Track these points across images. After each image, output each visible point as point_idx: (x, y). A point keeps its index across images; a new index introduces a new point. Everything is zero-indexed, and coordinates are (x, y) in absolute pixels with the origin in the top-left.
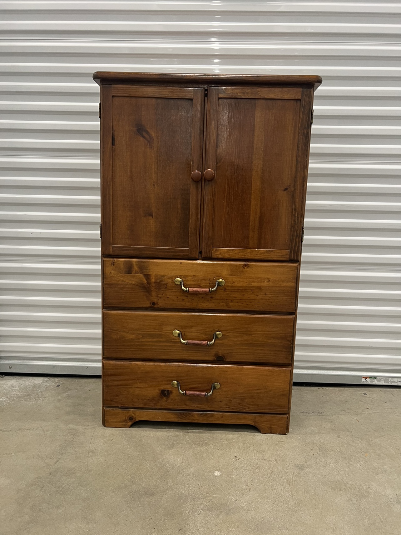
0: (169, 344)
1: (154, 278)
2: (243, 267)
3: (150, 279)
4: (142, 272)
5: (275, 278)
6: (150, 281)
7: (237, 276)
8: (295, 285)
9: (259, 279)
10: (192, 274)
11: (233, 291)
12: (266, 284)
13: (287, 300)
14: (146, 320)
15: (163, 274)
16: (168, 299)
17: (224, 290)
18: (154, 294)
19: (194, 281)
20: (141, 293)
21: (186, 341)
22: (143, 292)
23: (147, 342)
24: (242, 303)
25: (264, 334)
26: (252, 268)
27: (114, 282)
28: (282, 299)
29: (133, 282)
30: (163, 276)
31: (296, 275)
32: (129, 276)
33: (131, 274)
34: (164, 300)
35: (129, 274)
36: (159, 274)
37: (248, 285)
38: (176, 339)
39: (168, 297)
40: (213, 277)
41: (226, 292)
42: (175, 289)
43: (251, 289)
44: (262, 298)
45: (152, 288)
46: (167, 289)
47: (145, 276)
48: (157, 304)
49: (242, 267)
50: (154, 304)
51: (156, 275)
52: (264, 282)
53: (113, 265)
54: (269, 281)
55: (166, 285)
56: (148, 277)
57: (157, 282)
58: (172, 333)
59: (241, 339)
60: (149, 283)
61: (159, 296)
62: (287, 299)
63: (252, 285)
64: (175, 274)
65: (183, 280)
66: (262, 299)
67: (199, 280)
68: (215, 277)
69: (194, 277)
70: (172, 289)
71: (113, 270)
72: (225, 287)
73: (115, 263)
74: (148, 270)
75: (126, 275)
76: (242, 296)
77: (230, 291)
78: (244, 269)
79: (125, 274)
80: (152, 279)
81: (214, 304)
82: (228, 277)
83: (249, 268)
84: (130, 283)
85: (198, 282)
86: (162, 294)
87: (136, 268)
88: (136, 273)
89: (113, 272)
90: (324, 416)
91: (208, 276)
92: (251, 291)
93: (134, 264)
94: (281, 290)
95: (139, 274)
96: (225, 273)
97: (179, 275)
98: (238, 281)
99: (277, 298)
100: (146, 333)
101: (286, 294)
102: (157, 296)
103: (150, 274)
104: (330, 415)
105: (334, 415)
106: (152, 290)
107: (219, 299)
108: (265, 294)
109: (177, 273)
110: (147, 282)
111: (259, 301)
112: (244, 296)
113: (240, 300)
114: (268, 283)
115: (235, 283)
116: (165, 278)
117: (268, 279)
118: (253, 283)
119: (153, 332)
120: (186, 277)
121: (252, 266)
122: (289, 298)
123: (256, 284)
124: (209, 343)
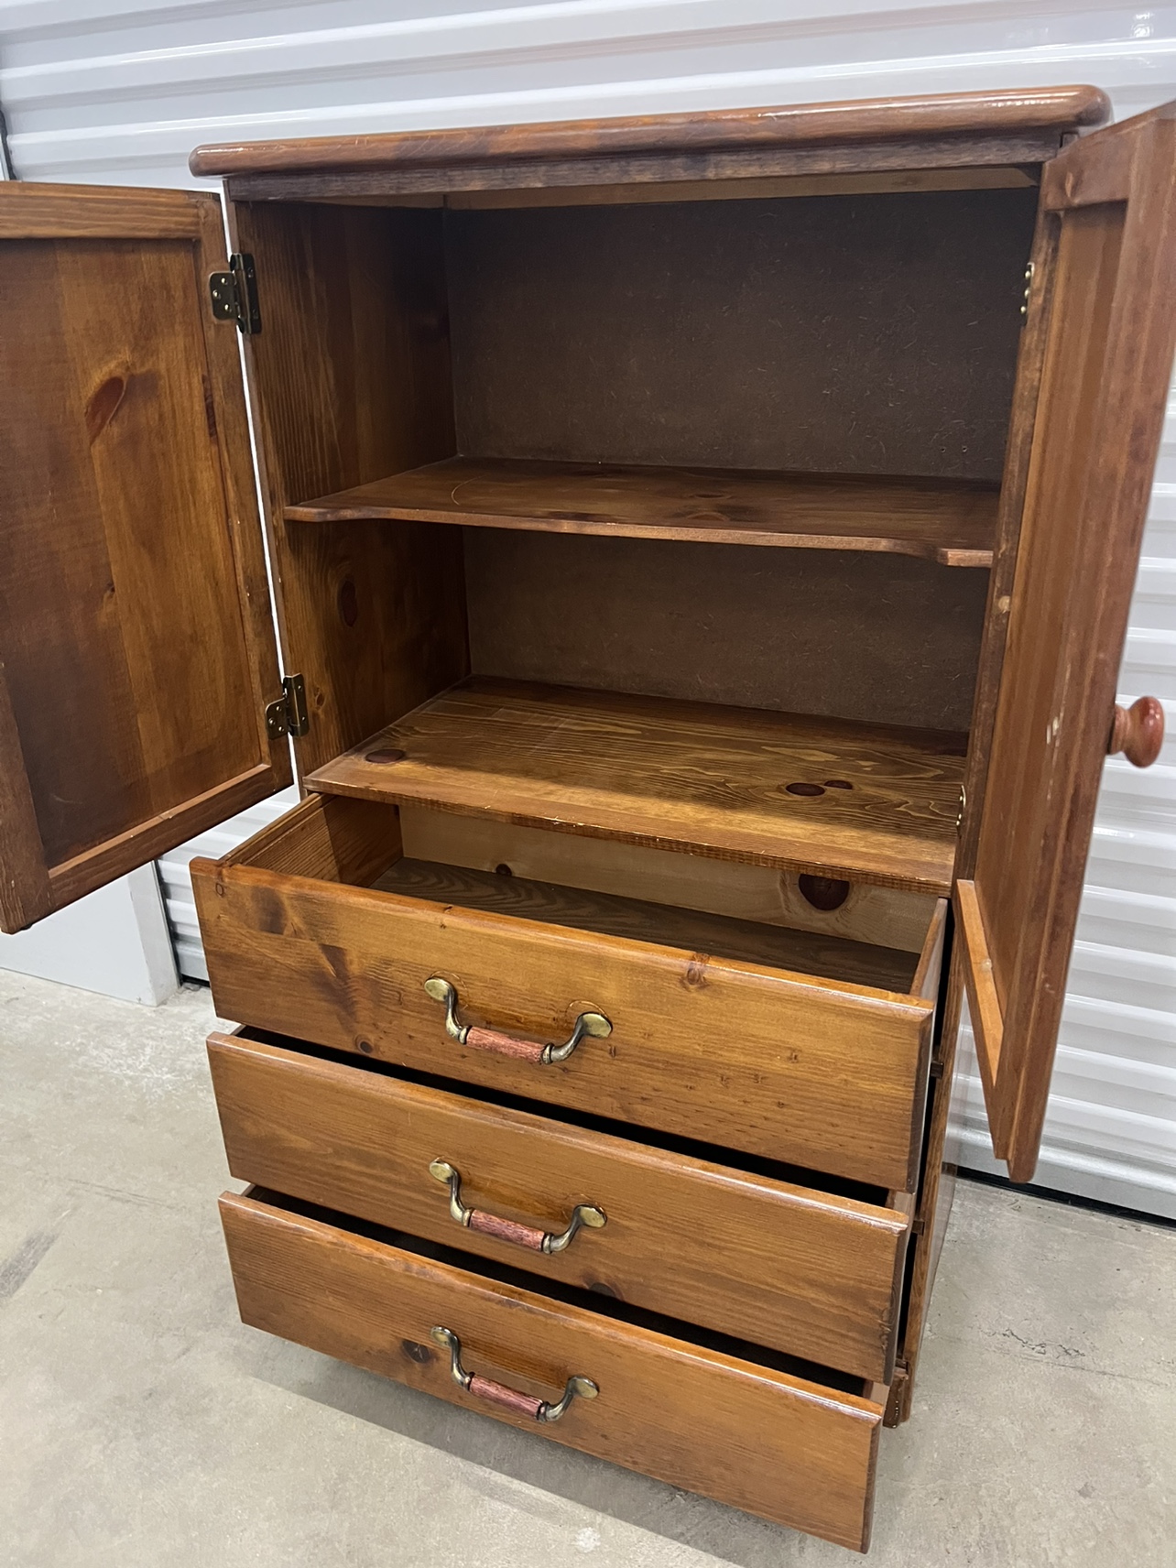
0: (421, 1198)
1: (356, 960)
2: (681, 982)
3: (344, 965)
4: (315, 936)
5: (819, 1053)
6: (346, 970)
7: (661, 1014)
8: (911, 1096)
9: (749, 1041)
10: (488, 975)
11: (648, 1066)
12: (779, 1065)
13: (874, 1145)
14: (340, 1104)
15: (383, 953)
16: (413, 1041)
17: (611, 1053)
18: (363, 1014)
19: (495, 997)
20: (323, 1004)
21: (467, 1214)
22: (326, 1000)
23: (345, 1169)
24: (685, 1117)
25: (771, 1259)
26: (721, 993)
27: (233, 950)
28: (853, 1137)
29: (289, 962)
30: (388, 962)
31: (915, 1062)
32: (275, 940)
33: (282, 934)
34: (399, 1042)
35: (273, 932)
36: (372, 951)
37: (705, 1057)
38: (442, 1190)
39: (410, 1037)
40: (566, 999)
41: (619, 1063)
42: (431, 1015)
43: (720, 1071)
44: (765, 1114)
45: (353, 994)
46: (403, 1008)
47: (326, 948)
48: (377, 1048)
49: (679, 985)
50: (365, 1046)
51: (363, 956)
52: (772, 1057)
53: (222, 895)
54: (796, 1057)
55: (400, 995)
56: (335, 954)
57: (367, 979)
58: (427, 1167)
59: (677, 1252)
60: (342, 975)
61: (382, 1025)
62: (873, 1140)
63: (720, 1059)
64: (423, 963)
65: (458, 988)
66: (766, 1119)
67: (516, 1000)
68: (573, 1001)
69: (496, 984)
70: (423, 1014)
71: (225, 911)
72: (614, 1044)
73: (225, 890)
74: (333, 932)
75: (265, 934)
76: (684, 1090)
77: (634, 1062)
78: (683, 991)
79: (262, 930)
80: (351, 963)
81: (574, 1094)
82: (621, 1008)
83: (706, 991)
84: (281, 964)
85: (511, 1005)
86: (391, 1023)
87: (294, 919)
88: (297, 934)
89: (225, 918)
90: (1079, 1371)
91: (547, 992)
92: (719, 1079)
93: (286, 902)
94: (844, 1102)
95: (305, 939)
96: (610, 993)
97: (440, 969)
98: (663, 1033)
99: (831, 1129)
100: (344, 1143)
101: (868, 1120)
102: (374, 1025)
103: (341, 946)
104: (1105, 1373)
105: (1119, 1379)
106: (355, 999)
107: (592, 1083)
108: (781, 1105)
109: (434, 959)
110: (337, 974)
111: (753, 1123)
112: (692, 1091)
113: (677, 1101)
114: (791, 1065)
115: (651, 1038)
116: (393, 968)
117: (790, 1048)
118: (727, 1051)
119: (364, 1145)
120: (467, 978)
121: (718, 985)
122: (882, 1138)
123: (738, 1058)
124: (546, 1242)
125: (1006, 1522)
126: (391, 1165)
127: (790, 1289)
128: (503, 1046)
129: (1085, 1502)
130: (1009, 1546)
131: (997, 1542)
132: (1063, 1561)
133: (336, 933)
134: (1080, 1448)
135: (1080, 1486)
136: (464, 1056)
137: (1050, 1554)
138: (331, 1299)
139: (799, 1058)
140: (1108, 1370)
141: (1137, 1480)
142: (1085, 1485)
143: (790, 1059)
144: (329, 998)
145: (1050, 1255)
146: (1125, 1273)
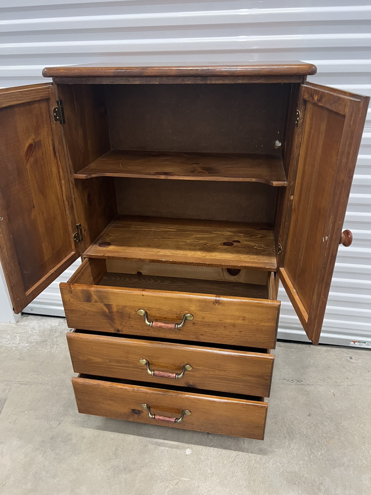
1: (115, 307)
2: (213, 303)
3: (111, 309)
4: (102, 302)
5: (251, 317)
7: (207, 312)
8: (275, 325)
9: (232, 316)
10: (157, 307)
11: (204, 326)
12: (240, 322)
13: (265, 339)
14: (111, 347)
15: (124, 304)
16: (133, 328)
17: (193, 324)
18: (117, 322)
19: (159, 313)
20: (105, 320)
21: (153, 372)
22: (105, 319)
23: (113, 365)
24: (214, 338)
25: (239, 371)
26: (224, 305)
27: (74, 308)
28: (259, 337)
29: (94, 310)
30: (125, 307)
31: (277, 317)
32: (89, 304)
33: (91, 302)
34: (129, 328)
35: (88, 302)
36: (120, 304)
37: (220, 322)
38: (144, 367)
39: (132, 326)
40: (180, 311)
41: (195, 326)
42: (139, 320)
43: (224, 325)
44: (236, 334)
45: (114, 317)
46: (130, 319)
47: (105, 305)
48: (122, 331)
50: (118, 330)
51: (118, 306)
52: (238, 320)
53: (71, 293)
54: (245, 319)
55: (129, 315)
56: (109, 306)
57: (119, 312)
58: (139, 361)
59: (213, 373)
60: (111, 312)
61: (124, 324)
62: (265, 337)
63: (224, 322)
64: (137, 306)
65: (147, 311)
66: (236, 335)
67: (165, 313)
68: (182, 311)
69: (159, 309)
70: (136, 319)
71: (72, 297)
72: (194, 321)
73: (72, 292)
74: (108, 300)
75: (85, 303)
76: (213, 331)
77: (200, 325)
78: (215, 306)
80: (114, 308)
81: (182, 336)
82: (196, 312)
83: (220, 305)
84: (91, 311)
85: (163, 314)
86: (126, 323)
87: (95, 297)
88: (96, 302)
89: (72, 299)
90: (302, 385)
91: (174, 310)
92: (224, 327)
93: (92, 293)
94: (258, 329)
95: (99, 303)
96: (193, 308)
97: (142, 307)
98: (208, 317)
99: (254, 336)
100: (112, 358)
101: (264, 332)
102: (121, 324)
103: (111, 304)
104: (308, 385)
105: (312, 386)
106: (115, 318)
107: (187, 332)
108: (240, 332)
109: (140, 304)
110: (109, 311)
111: (232, 337)
112: (216, 331)
113: (211, 334)
114: (243, 321)
115: (205, 319)
116: (127, 308)
117: (243, 317)
118: (226, 319)
119: (119, 358)
120: (150, 309)
121: (224, 303)
122: (267, 336)
123: (229, 321)
124: (177, 376)
125: (292, 426)
126: (127, 362)
127: (244, 378)
128: (163, 326)
129: (310, 418)
130: (294, 432)
131: (291, 432)
132: (308, 433)
133: (109, 300)
134: (306, 405)
135: (308, 414)
136: (149, 330)
137: (304, 432)
138: (109, 402)
139: (246, 319)
140: (309, 384)
141: (321, 410)
142: (309, 413)
143: (243, 319)
144: (106, 318)
145: (290, 357)
146: (309, 359)
